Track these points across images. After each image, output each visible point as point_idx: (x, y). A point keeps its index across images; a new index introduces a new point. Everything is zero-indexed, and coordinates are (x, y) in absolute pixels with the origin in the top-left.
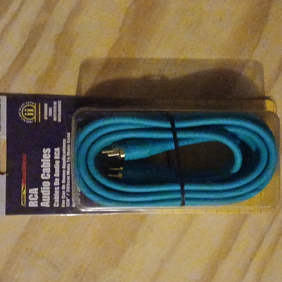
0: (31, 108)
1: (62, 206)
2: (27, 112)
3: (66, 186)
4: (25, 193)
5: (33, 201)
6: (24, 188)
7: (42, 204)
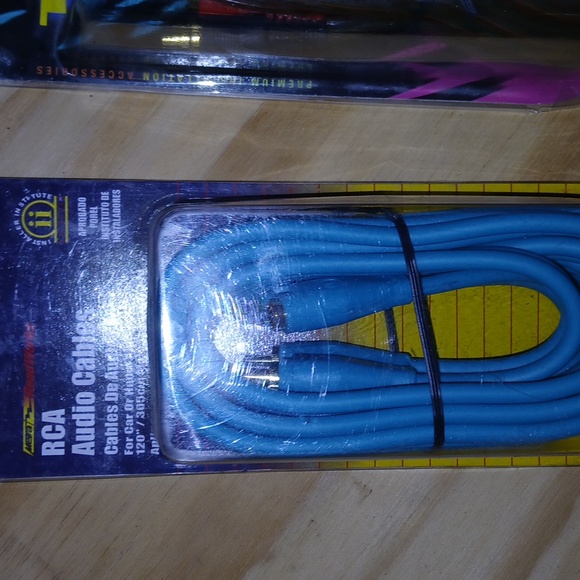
0: (46, 208)
1: (127, 453)
2: (34, 219)
3: (134, 404)
4: (31, 420)
5: (53, 441)
6: (30, 410)
7: (76, 449)
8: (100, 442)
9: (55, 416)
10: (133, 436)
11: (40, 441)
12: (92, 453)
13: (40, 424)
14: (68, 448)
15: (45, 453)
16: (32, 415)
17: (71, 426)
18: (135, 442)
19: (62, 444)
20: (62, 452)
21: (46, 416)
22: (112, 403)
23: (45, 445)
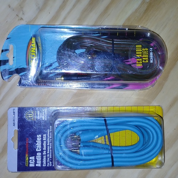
0: (31, 113)
1: (48, 166)
2: (28, 116)
3: (49, 155)
4: (27, 159)
5: (32, 163)
6: (27, 157)
7: (37, 165)
8: (42, 163)
9: (32, 158)
10: (49, 162)
11: (29, 163)
12: (40, 166)
13: (29, 160)
14: (35, 165)
15: (30, 166)
16: (28, 158)
17: (36, 160)
18: (49, 163)
19: (34, 164)
20: (34, 166)
21: (30, 158)
22: (44, 155)
23: (30, 164)
